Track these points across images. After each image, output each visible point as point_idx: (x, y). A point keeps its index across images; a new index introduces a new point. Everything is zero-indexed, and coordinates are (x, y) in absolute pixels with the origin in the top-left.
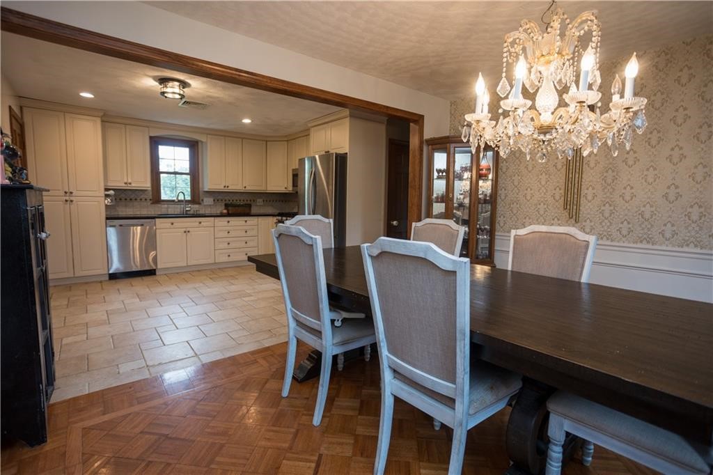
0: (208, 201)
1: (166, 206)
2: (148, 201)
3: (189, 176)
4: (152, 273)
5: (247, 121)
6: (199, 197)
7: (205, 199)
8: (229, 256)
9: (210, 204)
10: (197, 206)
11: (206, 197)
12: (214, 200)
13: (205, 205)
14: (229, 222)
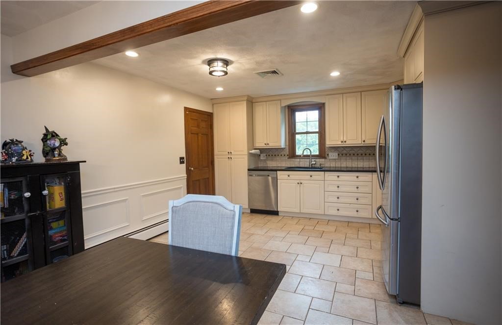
0: (333, 155)
1: (298, 160)
2: (286, 156)
3: (317, 134)
4: (276, 213)
5: (335, 74)
6: (325, 152)
7: (330, 154)
8: (338, 210)
9: (335, 158)
10: (323, 160)
11: (331, 152)
12: (339, 155)
13: (330, 159)
14: (338, 177)
